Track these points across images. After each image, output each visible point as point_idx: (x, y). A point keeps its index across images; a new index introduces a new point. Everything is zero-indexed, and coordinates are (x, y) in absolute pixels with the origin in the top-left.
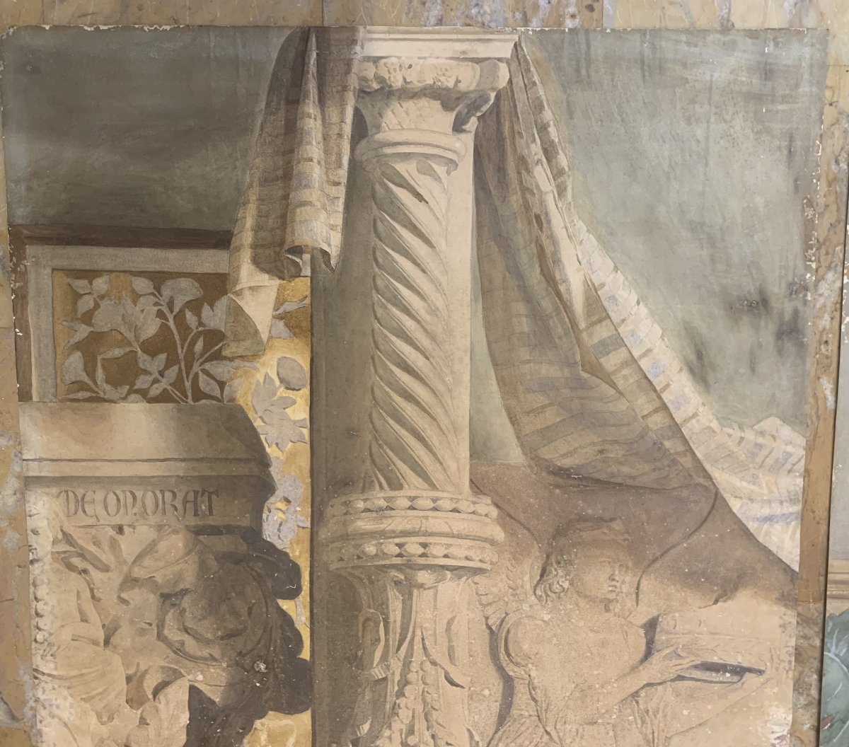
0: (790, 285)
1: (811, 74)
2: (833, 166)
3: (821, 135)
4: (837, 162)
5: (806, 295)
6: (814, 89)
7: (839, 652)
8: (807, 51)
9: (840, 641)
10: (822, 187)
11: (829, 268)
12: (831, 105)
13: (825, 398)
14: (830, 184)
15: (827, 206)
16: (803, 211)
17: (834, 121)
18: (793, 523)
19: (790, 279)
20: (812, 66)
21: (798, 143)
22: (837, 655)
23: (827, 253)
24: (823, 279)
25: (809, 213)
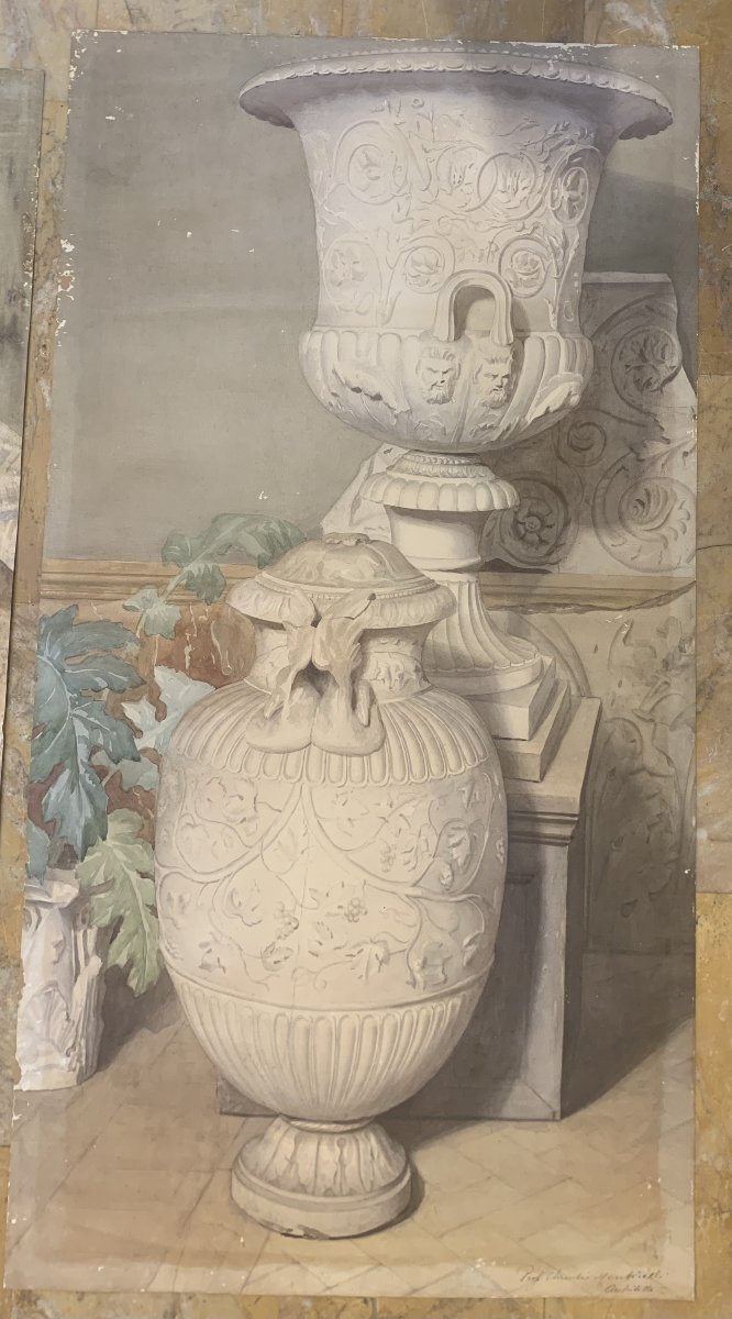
0: (10, 292)
1: (29, 107)
2: (51, 187)
3: (39, 160)
4: (54, 184)
5: (23, 302)
6: (32, 120)
7: (53, 655)
8: (25, 89)
9: (53, 644)
10: (41, 205)
11: (47, 278)
12: (48, 134)
13: (44, 399)
14: (47, 203)
15: (45, 222)
16: (22, 225)
17: (50, 148)
18: (11, 521)
19: (9, 287)
20: (30, 101)
21: (18, 166)
22: (49, 659)
23: (45, 265)
24: (42, 288)
25: (28, 228)
